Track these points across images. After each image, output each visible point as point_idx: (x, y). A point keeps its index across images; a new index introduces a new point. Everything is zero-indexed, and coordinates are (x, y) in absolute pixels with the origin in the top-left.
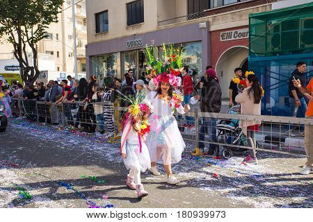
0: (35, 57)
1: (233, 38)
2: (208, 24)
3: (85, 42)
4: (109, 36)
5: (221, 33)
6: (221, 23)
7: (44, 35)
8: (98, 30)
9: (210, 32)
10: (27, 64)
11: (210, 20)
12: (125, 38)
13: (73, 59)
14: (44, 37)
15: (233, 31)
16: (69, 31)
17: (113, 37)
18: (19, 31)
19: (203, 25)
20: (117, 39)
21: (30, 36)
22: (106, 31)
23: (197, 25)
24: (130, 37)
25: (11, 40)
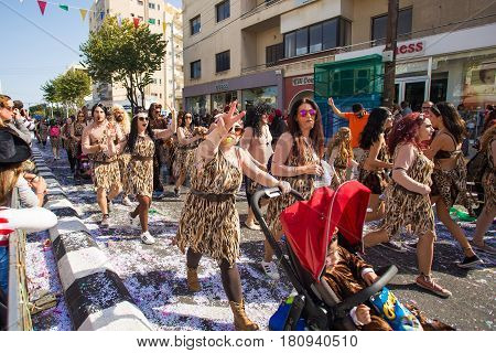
0: (143, 98)
1: (303, 84)
2: (283, 71)
3: (182, 86)
4: (201, 81)
5: (293, 79)
6: (293, 70)
7: (150, 80)
8: (192, 76)
9: (285, 78)
10: (136, 104)
11: (285, 68)
12: (214, 82)
13: (172, 100)
15: (304, 78)
16: (169, 77)
17: (205, 82)
18: (131, 79)
19: (279, 72)
21: (139, 82)
22: (199, 77)
23: (274, 71)
24: (219, 81)
25: (125, 85)
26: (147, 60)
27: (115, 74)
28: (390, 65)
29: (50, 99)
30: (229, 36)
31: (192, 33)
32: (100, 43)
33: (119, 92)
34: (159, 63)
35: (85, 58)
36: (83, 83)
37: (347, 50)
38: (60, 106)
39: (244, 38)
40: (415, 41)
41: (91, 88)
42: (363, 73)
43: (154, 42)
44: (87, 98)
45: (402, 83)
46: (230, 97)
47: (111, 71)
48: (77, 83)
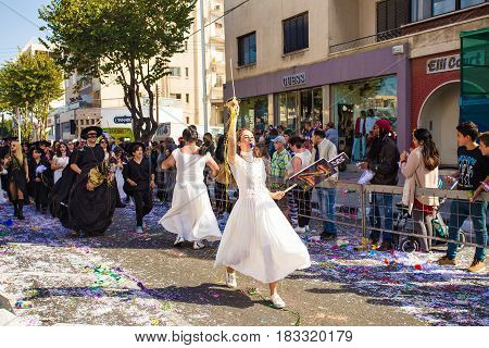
1: (447, 69)
2: (407, 47)
4: (258, 70)
5: (429, 62)
6: (429, 44)
7: (165, 71)
8: (241, 62)
9: (411, 60)
10: (140, 114)
11: (411, 40)
12: (280, 71)
14: (164, 75)
15: (448, 58)
17: (263, 72)
18: (132, 70)
19: (399, 49)
20: (268, 74)
21: (145, 74)
22: (253, 63)
23: (390, 48)
24: (288, 70)
25: (120, 80)
26: (159, 34)
27: (104, 61)
33: (111, 94)
34: (180, 39)
35: (50, 33)
36: (47, 77)
41: (63, 85)
44: (55, 104)
46: (308, 100)
47: (96, 56)
48: (39, 77)
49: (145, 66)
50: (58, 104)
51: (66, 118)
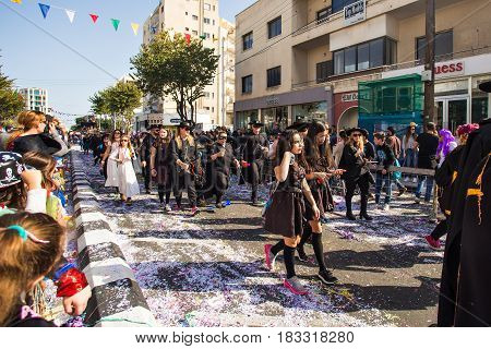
1: (352, 100)
2: (332, 87)
3: (234, 100)
4: (253, 96)
5: (343, 95)
7: (200, 94)
8: (244, 91)
9: (334, 95)
10: (186, 118)
11: (334, 84)
12: (265, 97)
14: (200, 96)
15: (352, 94)
17: (256, 97)
18: (182, 93)
19: (328, 88)
21: (189, 95)
22: (250, 92)
23: (324, 87)
24: (269, 96)
25: (175, 99)
26: (198, 74)
27: (166, 88)
28: (430, 84)
29: (98, 111)
30: (280, 52)
31: (245, 49)
32: (152, 56)
33: (169, 106)
34: (210, 77)
35: (136, 71)
36: (132, 96)
37: (393, 69)
38: (108, 118)
39: (295, 55)
40: (455, 62)
41: (141, 100)
42: (404, 91)
43: (206, 57)
44: (137, 111)
45: (445, 101)
46: (280, 113)
47: (162, 84)
48: (127, 95)
49: (189, 92)
50: (138, 111)
51: (142, 119)
